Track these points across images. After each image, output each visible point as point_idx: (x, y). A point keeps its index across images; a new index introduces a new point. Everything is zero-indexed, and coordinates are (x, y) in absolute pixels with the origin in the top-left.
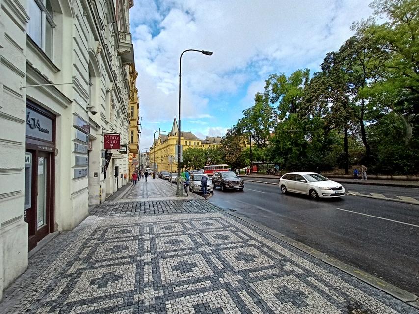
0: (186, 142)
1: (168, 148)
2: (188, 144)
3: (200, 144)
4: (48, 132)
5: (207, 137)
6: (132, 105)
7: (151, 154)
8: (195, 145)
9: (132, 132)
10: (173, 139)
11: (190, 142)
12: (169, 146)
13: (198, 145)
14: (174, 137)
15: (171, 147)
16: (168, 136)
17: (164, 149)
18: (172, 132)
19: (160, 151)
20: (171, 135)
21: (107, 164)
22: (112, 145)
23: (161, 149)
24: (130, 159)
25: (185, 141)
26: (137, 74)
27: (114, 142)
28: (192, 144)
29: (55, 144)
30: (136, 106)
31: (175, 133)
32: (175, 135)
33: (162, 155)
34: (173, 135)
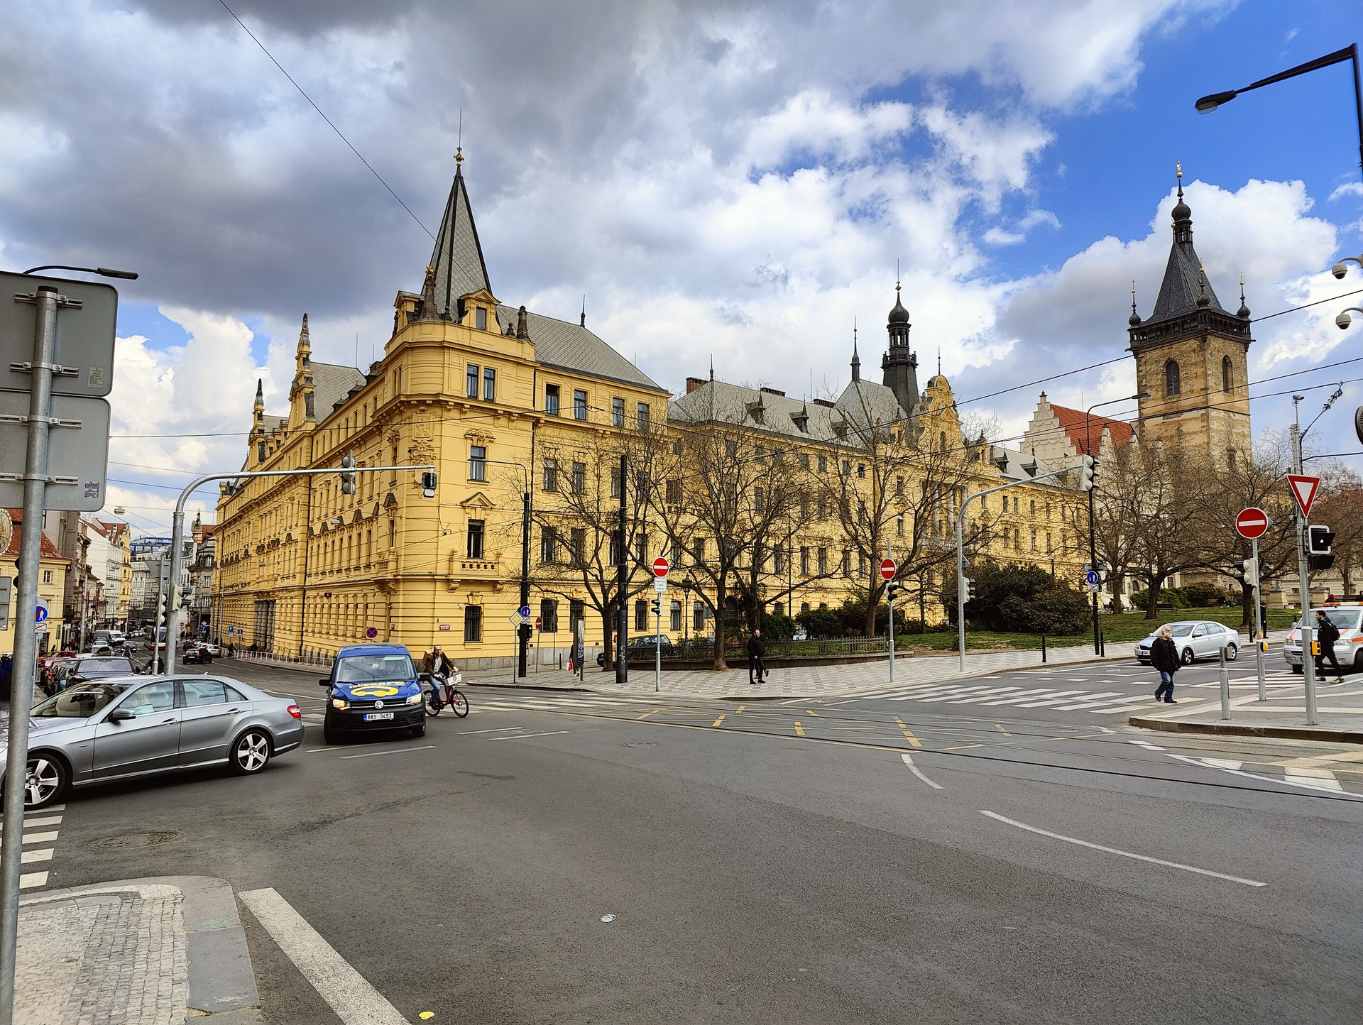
0: (552, 390)
1: (379, 441)
2: (567, 409)
10: (442, 347)
11: (582, 400)
12: (394, 411)
13: (645, 425)
14: (452, 334)
15: (416, 429)
19: (299, 491)
20: (415, 315)
25: (544, 380)
28: (600, 408)
31: (461, 303)
32: (462, 312)
33: (316, 513)
34: (445, 317)
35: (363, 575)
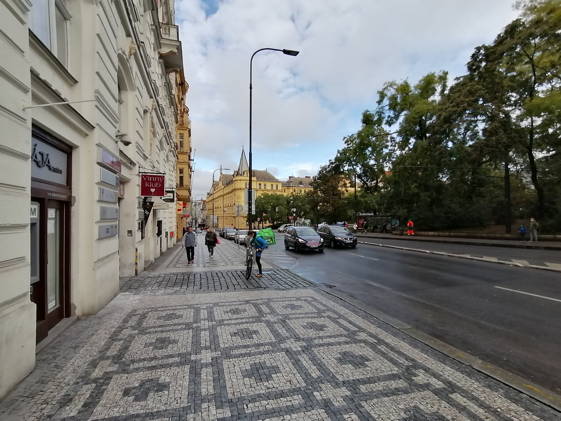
0: (260, 184)
1: (232, 194)
2: (263, 187)
3: (280, 188)
4: (60, 172)
5: (290, 177)
6: (182, 132)
7: (208, 202)
8: (272, 189)
9: (181, 171)
10: (241, 180)
11: (265, 185)
12: (234, 190)
13: (277, 188)
14: (242, 178)
15: (238, 193)
16: (234, 176)
17: (227, 196)
18: (239, 170)
19: (222, 198)
20: (237, 175)
21: (146, 217)
22: (153, 190)
23: (223, 196)
24: (179, 210)
25: (258, 183)
26: (188, 86)
27: (156, 185)
28: (269, 186)
29: (70, 189)
30: (186, 133)
31: (244, 172)
32: (244, 174)
33: (224, 203)
34: (241, 175)
35: (231, 215)
